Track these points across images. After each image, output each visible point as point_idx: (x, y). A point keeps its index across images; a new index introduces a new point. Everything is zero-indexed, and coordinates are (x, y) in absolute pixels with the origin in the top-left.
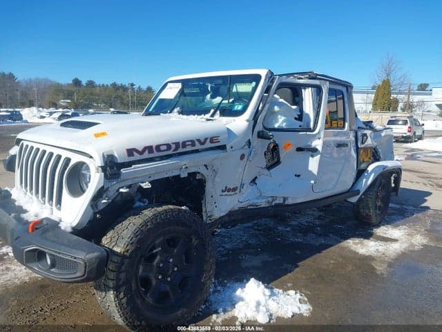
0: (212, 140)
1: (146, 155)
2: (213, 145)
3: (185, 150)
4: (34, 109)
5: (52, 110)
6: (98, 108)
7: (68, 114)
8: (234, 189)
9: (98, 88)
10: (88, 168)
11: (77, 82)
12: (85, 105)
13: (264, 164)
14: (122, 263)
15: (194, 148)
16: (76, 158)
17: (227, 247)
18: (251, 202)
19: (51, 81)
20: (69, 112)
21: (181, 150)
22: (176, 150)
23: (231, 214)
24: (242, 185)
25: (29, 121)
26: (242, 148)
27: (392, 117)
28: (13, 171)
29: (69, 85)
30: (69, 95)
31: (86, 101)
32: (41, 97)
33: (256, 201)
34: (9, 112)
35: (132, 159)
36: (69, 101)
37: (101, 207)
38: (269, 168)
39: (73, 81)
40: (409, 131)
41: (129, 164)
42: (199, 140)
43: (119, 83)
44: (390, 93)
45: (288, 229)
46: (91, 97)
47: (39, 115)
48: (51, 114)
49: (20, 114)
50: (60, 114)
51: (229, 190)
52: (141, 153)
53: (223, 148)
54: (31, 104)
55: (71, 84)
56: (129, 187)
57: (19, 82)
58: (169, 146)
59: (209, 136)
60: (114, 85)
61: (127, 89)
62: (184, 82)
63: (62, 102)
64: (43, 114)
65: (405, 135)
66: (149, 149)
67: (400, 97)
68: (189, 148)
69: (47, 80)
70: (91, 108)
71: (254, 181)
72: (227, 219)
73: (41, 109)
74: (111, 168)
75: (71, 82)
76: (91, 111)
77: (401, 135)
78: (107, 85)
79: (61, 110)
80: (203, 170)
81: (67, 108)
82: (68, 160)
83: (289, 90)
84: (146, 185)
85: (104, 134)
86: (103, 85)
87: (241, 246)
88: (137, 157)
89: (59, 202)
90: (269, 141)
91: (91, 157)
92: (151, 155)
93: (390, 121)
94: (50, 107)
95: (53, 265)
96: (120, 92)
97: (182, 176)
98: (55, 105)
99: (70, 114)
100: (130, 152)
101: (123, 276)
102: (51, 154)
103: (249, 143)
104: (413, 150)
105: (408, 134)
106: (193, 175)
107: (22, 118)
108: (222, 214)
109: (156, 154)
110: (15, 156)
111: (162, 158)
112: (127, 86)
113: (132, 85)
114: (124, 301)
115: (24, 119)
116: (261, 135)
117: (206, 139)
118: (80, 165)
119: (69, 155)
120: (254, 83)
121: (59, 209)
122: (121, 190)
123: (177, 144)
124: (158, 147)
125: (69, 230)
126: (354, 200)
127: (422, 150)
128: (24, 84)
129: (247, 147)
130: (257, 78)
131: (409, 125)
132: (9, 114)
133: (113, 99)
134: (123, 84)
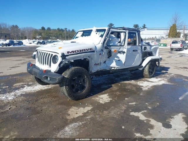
0: (90, 49)
1: (72, 53)
2: (91, 51)
3: (82, 52)
4: (27, 40)
5: (34, 40)
6: (52, 39)
7: (40, 42)
8: (98, 64)
9: (52, 31)
10: (57, 57)
11: (43, 28)
12: (47, 38)
13: (107, 56)
14: (67, 80)
15: (85, 52)
16: (54, 54)
17: (98, 83)
18: (104, 69)
19: (33, 28)
20: (40, 41)
21: (81, 52)
22: (80, 52)
23: (97, 72)
24: (101, 63)
25: (26, 45)
26: (100, 52)
27: (174, 40)
28: (35, 59)
29: (40, 30)
30: (40, 34)
31: (47, 36)
32: (29, 35)
33: (106, 68)
34: (18, 41)
35: (68, 54)
36: (40, 36)
37: (61, 66)
38: (108, 57)
39: (42, 28)
40: (181, 46)
41: (68, 56)
42: (86, 49)
43: (60, 28)
44: (176, 30)
45: (119, 79)
46: (49, 34)
47: (29, 43)
48: (34, 42)
49: (22, 42)
50: (37, 42)
51: (97, 64)
52: (71, 53)
53: (94, 51)
54: (26, 38)
55: (41, 29)
56: (68, 61)
57: (20, 29)
58: (78, 51)
59: (90, 48)
60: (58, 29)
61: (64, 30)
62: (84, 31)
63: (38, 37)
64: (31, 42)
65: (179, 48)
66: (73, 52)
67: (181, 31)
68: (84, 51)
69: (31, 28)
70: (49, 39)
71: (105, 62)
72: (96, 73)
73: (29, 40)
74: (64, 56)
75: (41, 28)
76: (49, 40)
77: (177, 48)
78: (56, 29)
79: (37, 40)
80: (88, 58)
81: (40, 39)
82: (52, 55)
83: (117, 33)
84: (72, 61)
85: (61, 48)
86: (54, 29)
87: (102, 83)
88: (70, 54)
89: (50, 66)
90: (108, 50)
91: (58, 54)
92: (74, 53)
93: (173, 42)
94: (33, 39)
95: (50, 80)
96: (61, 32)
97: (82, 59)
98: (35, 38)
99: (41, 42)
100: (68, 52)
101: (67, 83)
102: (47, 53)
103: (102, 50)
104: (181, 54)
105: (181, 47)
106: (85, 59)
107: (23, 44)
108: (95, 72)
109: (75, 53)
110: (36, 55)
111: (76, 54)
112: (64, 29)
113: (66, 29)
114: (68, 90)
115: (24, 44)
116: (106, 48)
117: (89, 49)
118: (55, 56)
119: (52, 53)
120: (104, 32)
121: (50, 67)
122: (66, 62)
123: (80, 50)
124: (75, 51)
125: (53, 72)
126: (141, 69)
127: (184, 54)
128: (22, 30)
129: (101, 51)
130: (104, 30)
131: (181, 43)
132: (18, 42)
133: (58, 35)
134: (62, 29)
